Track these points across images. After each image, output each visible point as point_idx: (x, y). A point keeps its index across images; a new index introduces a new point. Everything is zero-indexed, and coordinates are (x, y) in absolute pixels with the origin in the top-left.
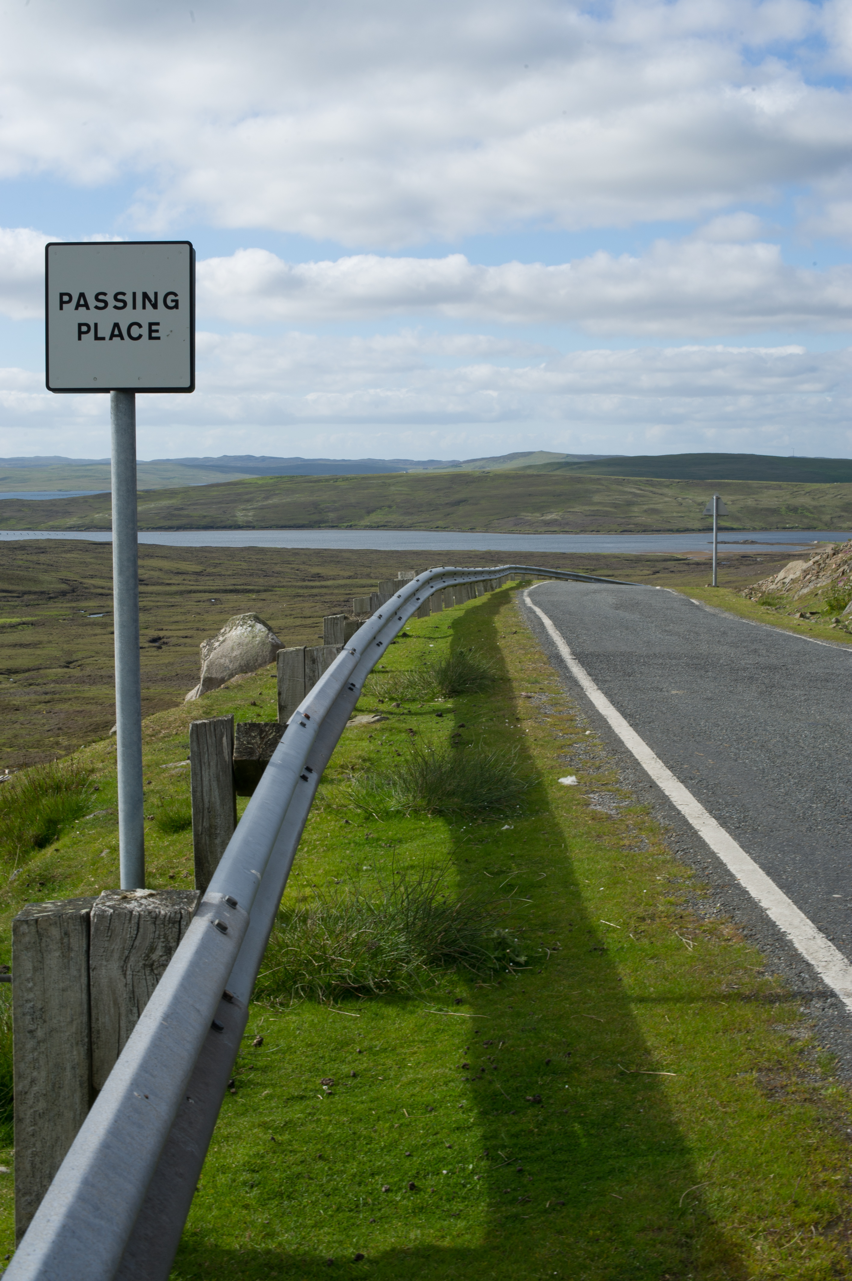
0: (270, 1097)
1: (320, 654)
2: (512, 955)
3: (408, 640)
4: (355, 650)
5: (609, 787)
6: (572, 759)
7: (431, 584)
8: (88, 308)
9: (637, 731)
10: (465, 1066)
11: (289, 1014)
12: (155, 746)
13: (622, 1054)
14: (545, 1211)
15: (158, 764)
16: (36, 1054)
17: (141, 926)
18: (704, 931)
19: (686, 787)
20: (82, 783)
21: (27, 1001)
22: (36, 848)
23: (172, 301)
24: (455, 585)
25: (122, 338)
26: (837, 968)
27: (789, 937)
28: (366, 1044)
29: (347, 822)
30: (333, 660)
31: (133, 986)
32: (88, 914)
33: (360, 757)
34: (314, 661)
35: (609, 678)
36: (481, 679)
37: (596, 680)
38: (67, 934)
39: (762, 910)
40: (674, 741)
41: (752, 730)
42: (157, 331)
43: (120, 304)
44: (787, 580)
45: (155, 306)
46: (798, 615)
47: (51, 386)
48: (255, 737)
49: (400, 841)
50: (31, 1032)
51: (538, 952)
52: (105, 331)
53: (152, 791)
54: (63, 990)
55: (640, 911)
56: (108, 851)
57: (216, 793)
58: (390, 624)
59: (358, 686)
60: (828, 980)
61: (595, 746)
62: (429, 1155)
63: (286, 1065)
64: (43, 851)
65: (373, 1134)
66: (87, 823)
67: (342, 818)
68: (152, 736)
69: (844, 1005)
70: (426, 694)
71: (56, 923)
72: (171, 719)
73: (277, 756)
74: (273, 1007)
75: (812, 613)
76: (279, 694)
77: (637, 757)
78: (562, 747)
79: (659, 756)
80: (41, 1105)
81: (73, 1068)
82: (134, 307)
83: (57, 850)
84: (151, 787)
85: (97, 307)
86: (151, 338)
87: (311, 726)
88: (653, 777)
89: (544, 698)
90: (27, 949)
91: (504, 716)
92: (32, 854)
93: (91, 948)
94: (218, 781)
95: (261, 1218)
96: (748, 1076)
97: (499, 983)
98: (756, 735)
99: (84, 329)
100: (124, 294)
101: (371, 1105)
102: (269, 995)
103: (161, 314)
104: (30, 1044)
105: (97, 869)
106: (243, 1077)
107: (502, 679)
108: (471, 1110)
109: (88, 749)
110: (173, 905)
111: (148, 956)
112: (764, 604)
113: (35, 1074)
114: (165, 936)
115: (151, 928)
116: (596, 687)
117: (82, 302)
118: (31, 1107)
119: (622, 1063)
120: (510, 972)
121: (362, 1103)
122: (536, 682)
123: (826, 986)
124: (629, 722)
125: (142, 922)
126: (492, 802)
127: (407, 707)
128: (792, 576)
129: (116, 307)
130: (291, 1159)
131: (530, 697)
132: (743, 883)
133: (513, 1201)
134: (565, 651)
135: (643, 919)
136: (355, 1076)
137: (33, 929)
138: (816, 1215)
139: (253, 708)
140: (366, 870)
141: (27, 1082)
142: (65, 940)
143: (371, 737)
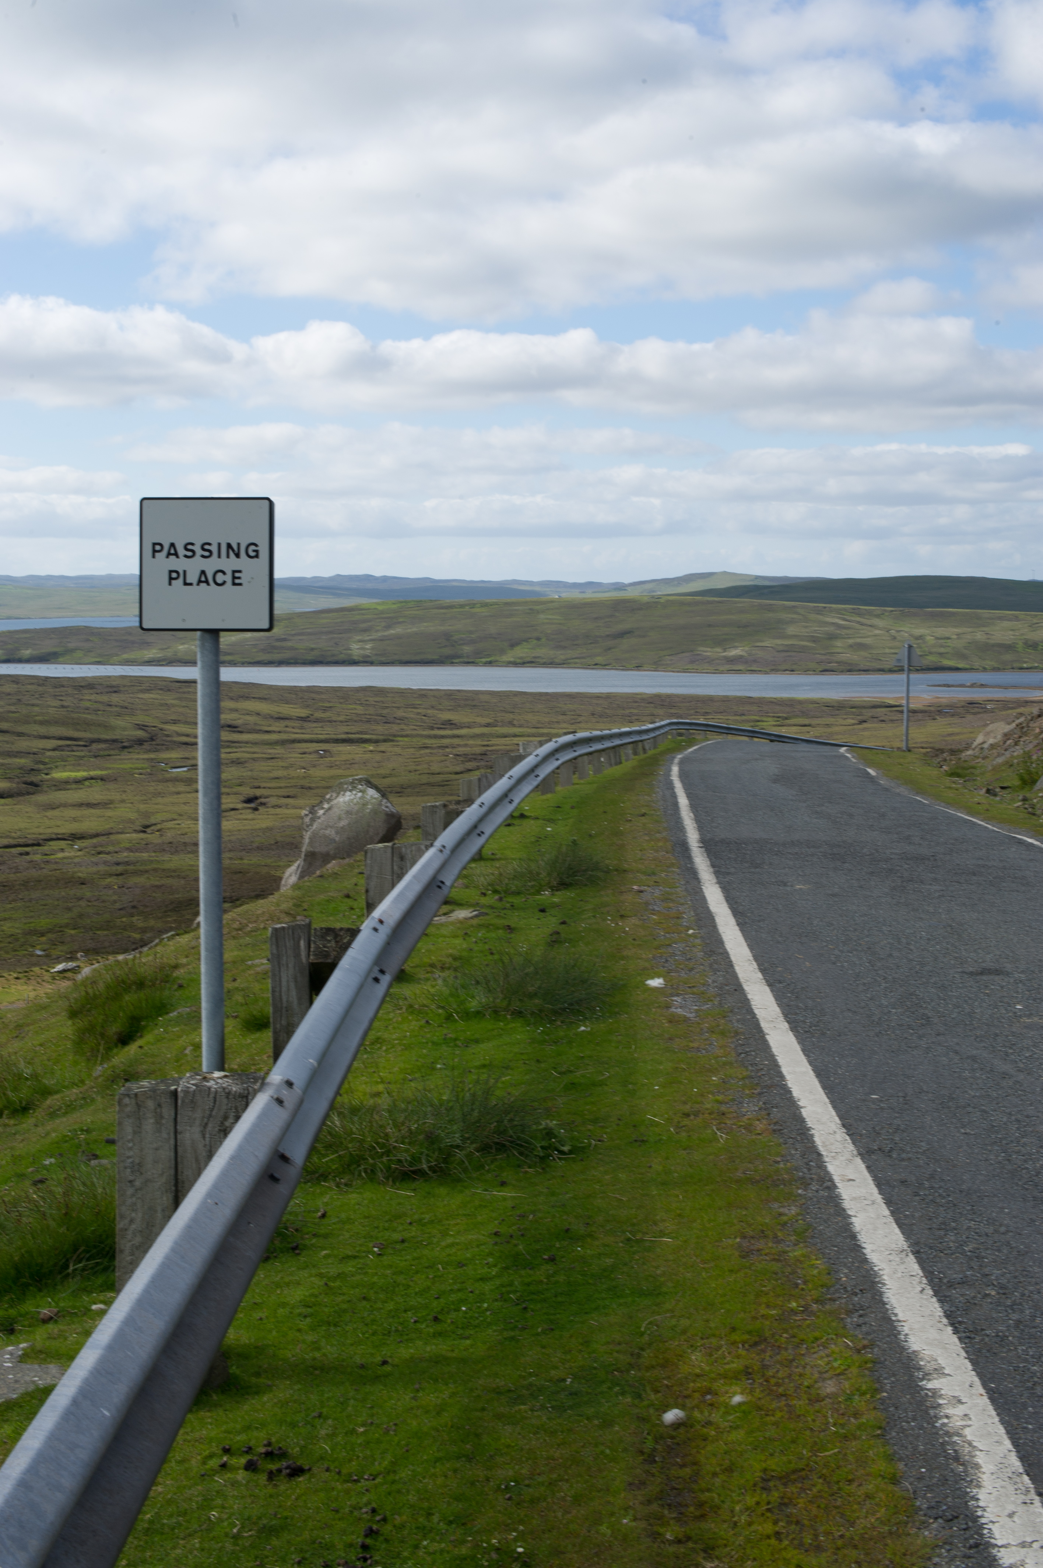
0: (326, 1257)
1: (408, 851)
2: (557, 1145)
3: (525, 822)
4: (444, 847)
5: (695, 990)
6: (667, 961)
7: (557, 756)
8: (178, 557)
9: (742, 930)
10: (496, 1234)
11: (352, 1193)
12: (241, 941)
13: (633, 1225)
14: (538, 1334)
15: (243, 961)
16: (134, 1199)
17: (218, 1100)
18: (741, 1126)
19: (772, 991)
20: (166, 980)
21: (129, 1157)
22: (120, 1045)
23: (254, 551)
24: (590, 753)
25: (208, 584)
26: (843, 1158)
27: (813, 1132)
28: (416, 1217)
29: (427, 1022)
30: (421, 856)
31: (211, 1147)
32: (176, 1090)
33: (451, 955)
34: (402, 858)
35: (732, 870)
36: (592, 870)
37: (719, 873)
38: (159, 1105)
39: (798, 1108)
40: (778, 942)
41: (866, 932)
42: (239, 578)
43: (207, 554)
44: (986, 746)
45: (238, 555)
46: (984, 790)
47: (145, 626)
48: (329, 941)
49: (477, 1041)
50: (130, 1182)
51: (583, 1142)
52: (193, 577)
53: (237, 989)
54: (157, 1149)
55: (687, 1108)
56: (191, 1048)
57: (294, 993)
58: (498, 809)
59: (448, 883)
60: (831, 1168)
61: (694, 946)
62: (453, 1297)
63: (345, 1233)
64: (127, 1049)
65: (411, 1283)
66: (170, 1021)
67: (423, 1018)
68: (240, 929)
69: (836, 1187)
70: (532, 887)
71: (151, 1097)
72: (259, 912)
73: (345, 962)
74: (338, 1186)
75: (1002, 788)
76: (367, 891)
77: (733, 958)
78: (658, 948)
79: (756, 958)
80: (138, 1240)
81: (163, 1210)
82: (219, 556)
83: (141, 1047)
84: (236, 984)
85: (186, 556)
86: (234, 584)
87: (385, 931)
88: (742, 980)
89: (657, 893)
90: (128, 1116)
91: (608, 912)
92: (115, 1051)
93: (179, 1116)
94: (296, 981)
95: (310, 1338)
96: (730, 1241)
97: (543, 1169)
98: (867, 936)
99: (174, 575)
100: (209, 544)
101: (413, 1263)
102: (335, 1177)
103: (243, 563)
104: (130, 1191)
105: (181, 1066)
106: (307, 1242)
107: (617, 870)
108: (495, 1266)
109: (171, 943)
110: (242, 1083)
111: (222, 1123)
112: (953, 774)
113: (133, 1215)
114: (236, 1108)
115: (225, 1101)
116: (715, 881)
117: (173, 552)
118: (130, 1241)
119: (631, 1232)
120: (554, 1159)
121: (406, 1261)
122: (654, 874)
123: (828, 1173)
124: (737, 921)
125: (218, 1097)
126: (571, 1004)
127: (510, 900)
128: (991, 741)
129: (203, 556)
130: (340, 1299)
131: (641, 892)
132: (790, 1084)
133: (512, 1329)
134: (693, 836)
135: (687, 1115)
136: (403, 1241)
137: (133, 1101)
138: (746, 1337)
139: (346, 900)
140: (440, 1069)
141: (126, 1221)
142: (158, 1110)
143: (466, 934)
